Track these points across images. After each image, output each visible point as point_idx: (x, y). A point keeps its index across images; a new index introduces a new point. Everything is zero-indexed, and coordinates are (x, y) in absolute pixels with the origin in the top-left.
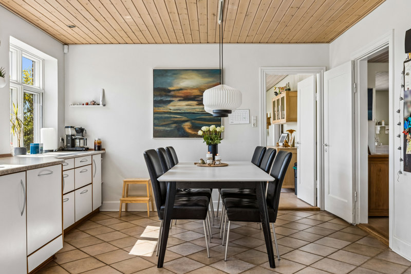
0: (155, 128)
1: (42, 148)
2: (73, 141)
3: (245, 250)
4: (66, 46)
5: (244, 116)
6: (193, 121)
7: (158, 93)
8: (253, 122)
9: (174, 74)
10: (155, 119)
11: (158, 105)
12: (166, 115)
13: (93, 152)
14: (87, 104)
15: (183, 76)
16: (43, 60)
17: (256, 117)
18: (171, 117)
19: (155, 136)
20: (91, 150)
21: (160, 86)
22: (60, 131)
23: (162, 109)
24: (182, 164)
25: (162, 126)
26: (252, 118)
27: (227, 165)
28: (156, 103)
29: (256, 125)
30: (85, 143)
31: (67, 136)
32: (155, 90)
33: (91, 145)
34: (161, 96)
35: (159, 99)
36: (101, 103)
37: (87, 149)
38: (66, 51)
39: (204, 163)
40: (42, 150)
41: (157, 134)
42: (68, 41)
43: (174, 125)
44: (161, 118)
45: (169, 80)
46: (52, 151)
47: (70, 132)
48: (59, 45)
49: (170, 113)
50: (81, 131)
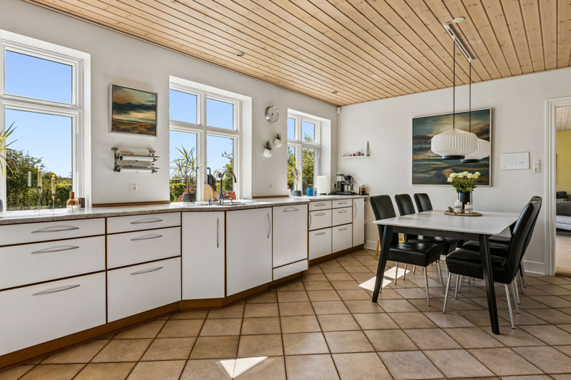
0: (414, 175)
1: (316, 192)
2: (342, 186)
3: (477, 308)
4: (339, 108)
5: (521, 160)
6: (455, 167)
7: (417, 141)
8: (534, 167)
9: (435, 120)
10: (414, 166)
11: (417, 152)
12: (426, 162)
13: (359, 196)
14: (354, 155)
15: (443, 122)
16: (321, 122)
17: (540, 161)
18: (430, 164)
19: (413, 183)
20: (357, 194)
21: (419, 134)
22: (332, 178)
23: (421, 157)
24: (436, 211)
25: (421, 173)
26: (534, 162)
27: (480, 215)
28: (415, 151)
29: (539, 170)
30: (352, 189)
31: (338, 182)
32: (415, 138)
33: (356, 190)
34: (420, 143)
35: (418, 146)
36: (365, 154)
37: (354, 194)
38: (339, 112)
39: (451, 210)
40: (316, 193)
41: (416, 181)
42: (340, 104)
43: (433, 172)
44: (420, 165)
45: (428, 127)
46: (325, 194)
47: (340, 179)
48: (334, 108)
49: (430, 160)
50: (349, 178)
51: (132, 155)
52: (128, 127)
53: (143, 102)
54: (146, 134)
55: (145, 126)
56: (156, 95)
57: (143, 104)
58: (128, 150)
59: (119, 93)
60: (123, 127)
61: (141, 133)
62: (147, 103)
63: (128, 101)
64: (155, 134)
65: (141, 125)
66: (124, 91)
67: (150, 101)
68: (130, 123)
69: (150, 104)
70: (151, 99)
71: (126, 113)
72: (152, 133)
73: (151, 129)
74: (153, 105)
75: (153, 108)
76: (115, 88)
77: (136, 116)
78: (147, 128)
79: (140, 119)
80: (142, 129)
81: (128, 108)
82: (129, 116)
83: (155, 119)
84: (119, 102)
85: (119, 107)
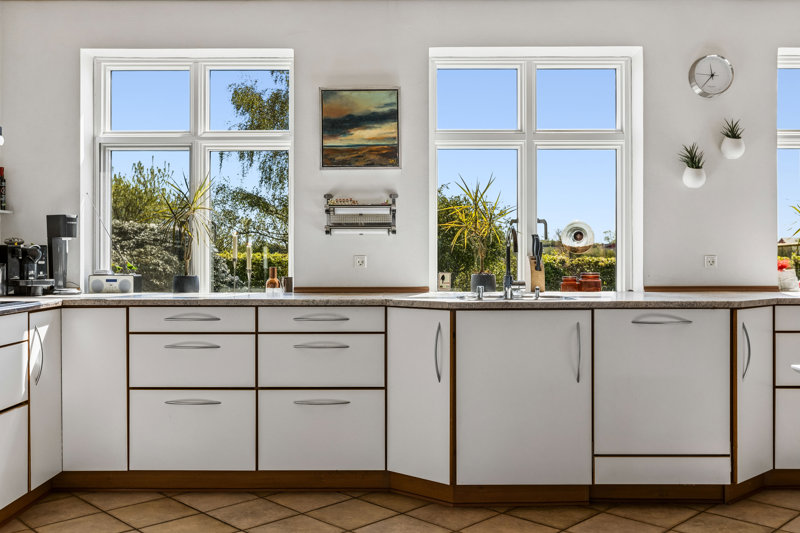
51: (355, 205)
52: (347, 157)
53: (373, 110)
54: (381, 165)
55: (377, 151)
56: (396, 91)
57: (374, 113)
58: (349, 197)
59: (333, 101)
60: (340, 158)
61: (371, 164)
62: (381, 110)
63: (348, 113)
64: (396, 164)
65: (371, 151)
66: (341, 97)
67: (387, 105)
68: (351, 149)
69: (386, 109)
70: (388, 101)
71: (344, 134)
72: (391, 161)
73: (388, 155)
74: (392, 111)
75: (392, 116)
76: (326, 94)
77: (361, 136)
78: (383, 155)
79: (369, 140)
80: (372, 157)
81: (347, 124)
82: (349, 137)
83: (395, 135)
84: (333, 117)
85: (334, 124)
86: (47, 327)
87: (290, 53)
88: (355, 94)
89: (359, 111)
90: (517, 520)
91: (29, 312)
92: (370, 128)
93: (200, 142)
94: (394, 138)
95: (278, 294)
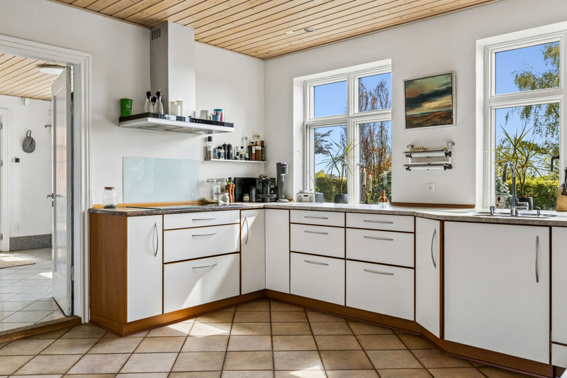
51: (425, 151)
52: (420, 121)
53: (436, 89)
54: (442, 124)
55: (439, 115)
56: (451, 74)
57: (437, 91)
59: (411, 87)
60: (416, 122)
61: (435, 124)
62: (440, 89)
63: (421, 93)
64: (451, 122)
65: (435, 116)
66: (416, 84)
67: (445, 84)
68: (423, 116)
69: (444, 87)
70: (445, 82)
71: (418, 107)
72: (448, 121)
73: (446, 117)
74: (448, 88)
75: (448, 91)
76: (407, 83)
77: (429, 107)
78: (442, 117)
79: (434, 108)
80: (436, 120)
81: (420, 100)
82: (421, 108)
83: (451, 103)
84: (411, 97)
85: (412, 102)
86: (254, 218)
87: (389, 61)
88: (425, 80)
89: (426, 92)
90: (479, 373)
91: (241, 210)
92: (434, 101)
93: (350, 120)
94: (450, 106)
95: (387, 207)
